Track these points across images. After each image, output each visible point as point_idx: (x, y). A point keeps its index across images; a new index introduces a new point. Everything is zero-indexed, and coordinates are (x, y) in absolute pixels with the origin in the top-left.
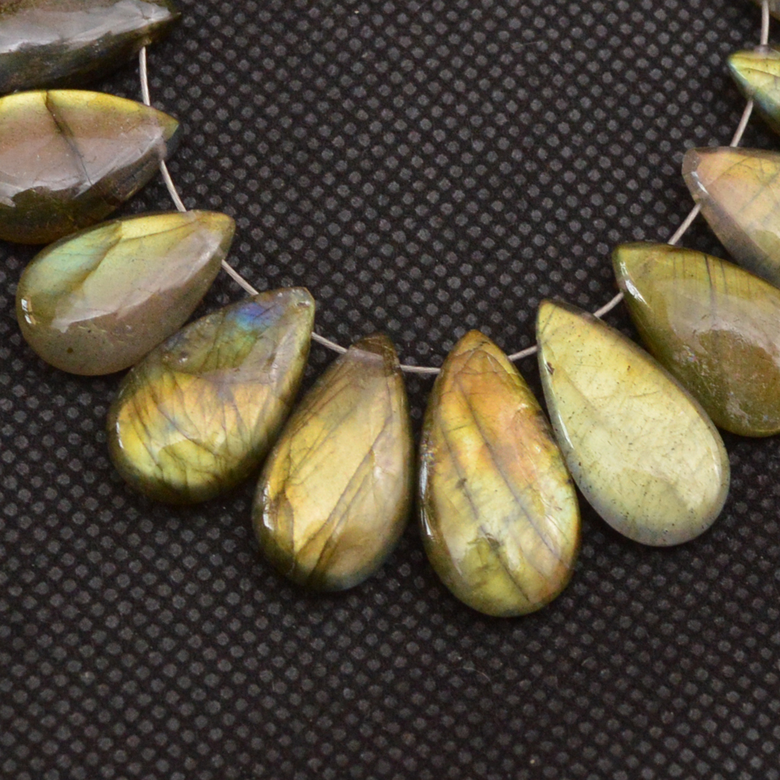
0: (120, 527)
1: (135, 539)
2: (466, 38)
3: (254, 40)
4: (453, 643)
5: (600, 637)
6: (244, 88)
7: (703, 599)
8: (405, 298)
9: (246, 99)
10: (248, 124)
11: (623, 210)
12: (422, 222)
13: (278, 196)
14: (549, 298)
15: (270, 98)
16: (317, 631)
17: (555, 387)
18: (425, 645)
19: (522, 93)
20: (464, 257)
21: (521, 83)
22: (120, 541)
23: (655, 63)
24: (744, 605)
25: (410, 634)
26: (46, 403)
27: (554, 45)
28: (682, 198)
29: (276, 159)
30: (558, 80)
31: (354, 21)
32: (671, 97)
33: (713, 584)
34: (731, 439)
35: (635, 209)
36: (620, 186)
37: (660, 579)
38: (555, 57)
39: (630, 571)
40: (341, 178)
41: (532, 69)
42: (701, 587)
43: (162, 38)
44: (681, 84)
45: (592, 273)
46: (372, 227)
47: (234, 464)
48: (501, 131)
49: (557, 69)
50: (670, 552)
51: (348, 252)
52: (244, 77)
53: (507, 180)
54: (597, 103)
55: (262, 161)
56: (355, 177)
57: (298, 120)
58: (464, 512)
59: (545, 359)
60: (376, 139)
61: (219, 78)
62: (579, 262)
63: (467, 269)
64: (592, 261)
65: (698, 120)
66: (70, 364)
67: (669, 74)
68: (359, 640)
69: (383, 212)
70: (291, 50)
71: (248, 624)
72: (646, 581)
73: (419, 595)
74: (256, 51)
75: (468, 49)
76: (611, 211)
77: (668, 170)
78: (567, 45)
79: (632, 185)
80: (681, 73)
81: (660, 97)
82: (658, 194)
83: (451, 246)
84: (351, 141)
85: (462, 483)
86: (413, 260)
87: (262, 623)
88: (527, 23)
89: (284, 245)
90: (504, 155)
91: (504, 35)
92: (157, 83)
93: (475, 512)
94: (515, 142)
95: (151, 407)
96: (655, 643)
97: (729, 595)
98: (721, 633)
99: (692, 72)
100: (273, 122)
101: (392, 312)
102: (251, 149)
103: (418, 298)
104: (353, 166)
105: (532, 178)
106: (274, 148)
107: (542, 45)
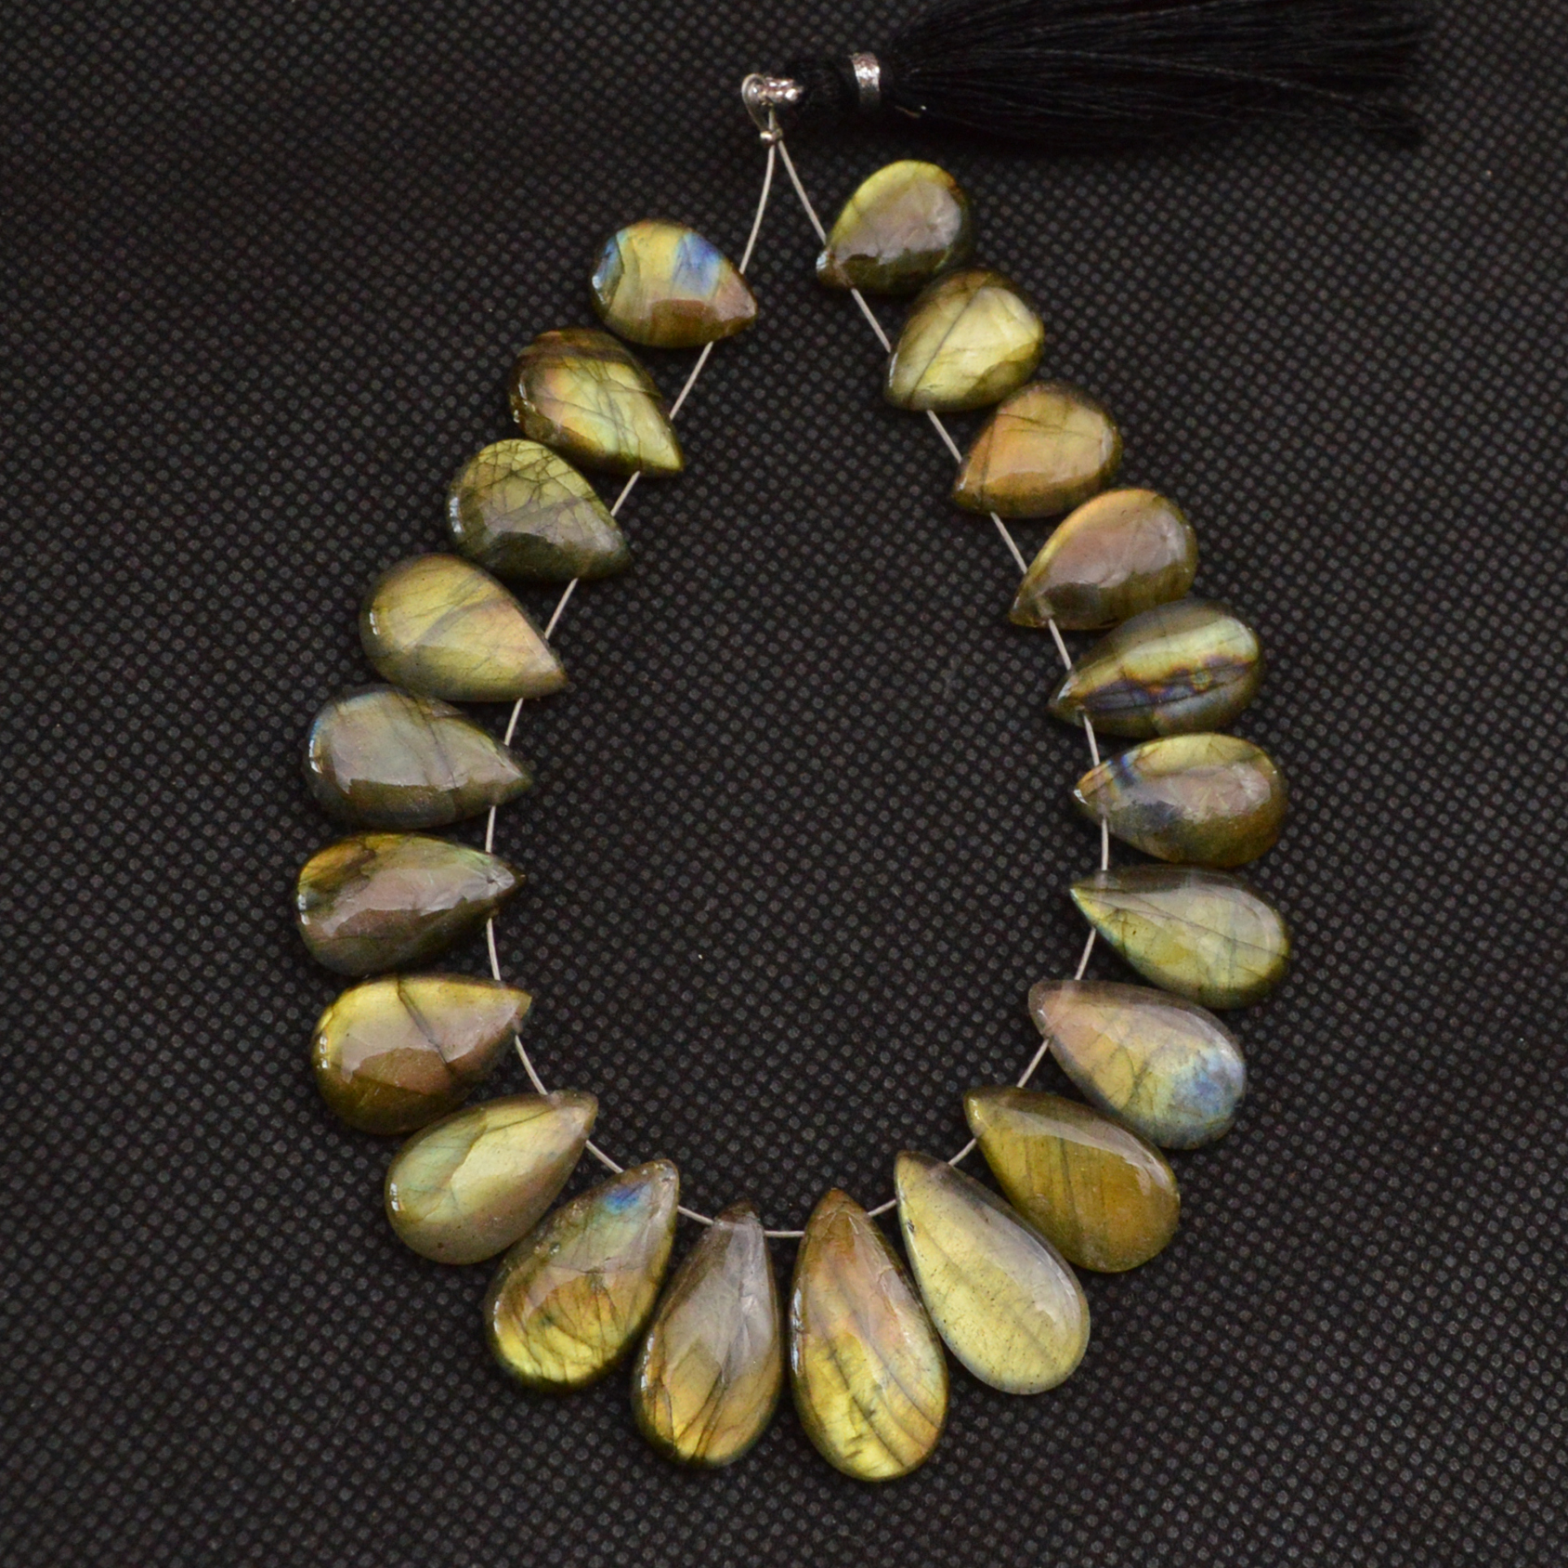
0: (496, 1414)
1: (512, 1424)
2: (808, 877)
3: (598, 893)
4: (827, 1507)
5: (967, 1492)
6: (591, 947)
7: (1065, 1446)
8: (761, 1155)
9: (594, 958)
10: (597, 983)
11: (969, 1045)
12: (774, 1073)
13: (631, 1058)
14: (905, 1151)
15: (618, 955)
16: (694, 1504)
17: (916, 1244)
18: (800, 1511)
19: (865, 932)
20: (817, 1108)
21: (864, 920)
22: (498, 1427)
23: (994, 889)
24: (1104, 1450)
25: (785, 1501)
26: (415, 1291)
27: (895, 879)
28: (1030, 1034)
29: (627, 1019)
30: (900, 914)
31: (696, 866)
32: (1011, 924)
33: (1073, 1429)
34: (1085, 1276)
35: (982, 1043)
36: (966, 1020)
37: (1022, 1427)
38: (896, 891)
39: (995, 1421)
40: (692, 1035)
41: (873, 905)
42: (1062, 1433)
43: (508, 905)
44: (1021, 909)
45: (942, 1113)
46: (725, 1083)
47: (611, 1354)
48: (847, 974)
49: (899, 902)
50: (1031, 1399)
51: (703, 1111)
52: (590, 934)
53: (855, 1024)
54: (939, 934)
55: (614, 1021)
56: (705, 1033)
57: (645, 975)
58: (836, 1382)
59: (905, 1215)
61: (565, 937)
62: (929, 1103)
63: (820, 1120)
64: (941, 1101)
65: (1039, 945)
66: (443, 1256)
67: (1007, 899)
68: (735, 1510)
69: (736, 1067)
70: (635, 902)
71: (627, 1503)
72: (1009, 1430)
73: (793, 1458)
74: (600, 905)
75: (810, 889)
76: (958, 1046)
77: (1012, 1000)
78: (907, 876)
79: (977, 1018)
80: (1019, 897)
81: (1000, 925)
82: (1004, 1026)
83: (803, 1097)
84: (700, 996)
85: (833, 1355)
86: (767, 1116)
87: (640, 1501)
88: (867, 856)
89: (639, 1108)
90: (851, 998)
91: (844, 871)
93: (846, 1384)
94: (862, 984)
95: (524, 1299)
96: (1020, 1496)
97: (1089, 1440)
98: (1084, 1481)
99: (1031, 895)
100: (621, 980)
101: (750, 1171)
102: (601, 1010)
103: (773, 1153)
104: (703, 1021)
105: (879, 1020)
106: (624, 1007)
107: (883, 879)
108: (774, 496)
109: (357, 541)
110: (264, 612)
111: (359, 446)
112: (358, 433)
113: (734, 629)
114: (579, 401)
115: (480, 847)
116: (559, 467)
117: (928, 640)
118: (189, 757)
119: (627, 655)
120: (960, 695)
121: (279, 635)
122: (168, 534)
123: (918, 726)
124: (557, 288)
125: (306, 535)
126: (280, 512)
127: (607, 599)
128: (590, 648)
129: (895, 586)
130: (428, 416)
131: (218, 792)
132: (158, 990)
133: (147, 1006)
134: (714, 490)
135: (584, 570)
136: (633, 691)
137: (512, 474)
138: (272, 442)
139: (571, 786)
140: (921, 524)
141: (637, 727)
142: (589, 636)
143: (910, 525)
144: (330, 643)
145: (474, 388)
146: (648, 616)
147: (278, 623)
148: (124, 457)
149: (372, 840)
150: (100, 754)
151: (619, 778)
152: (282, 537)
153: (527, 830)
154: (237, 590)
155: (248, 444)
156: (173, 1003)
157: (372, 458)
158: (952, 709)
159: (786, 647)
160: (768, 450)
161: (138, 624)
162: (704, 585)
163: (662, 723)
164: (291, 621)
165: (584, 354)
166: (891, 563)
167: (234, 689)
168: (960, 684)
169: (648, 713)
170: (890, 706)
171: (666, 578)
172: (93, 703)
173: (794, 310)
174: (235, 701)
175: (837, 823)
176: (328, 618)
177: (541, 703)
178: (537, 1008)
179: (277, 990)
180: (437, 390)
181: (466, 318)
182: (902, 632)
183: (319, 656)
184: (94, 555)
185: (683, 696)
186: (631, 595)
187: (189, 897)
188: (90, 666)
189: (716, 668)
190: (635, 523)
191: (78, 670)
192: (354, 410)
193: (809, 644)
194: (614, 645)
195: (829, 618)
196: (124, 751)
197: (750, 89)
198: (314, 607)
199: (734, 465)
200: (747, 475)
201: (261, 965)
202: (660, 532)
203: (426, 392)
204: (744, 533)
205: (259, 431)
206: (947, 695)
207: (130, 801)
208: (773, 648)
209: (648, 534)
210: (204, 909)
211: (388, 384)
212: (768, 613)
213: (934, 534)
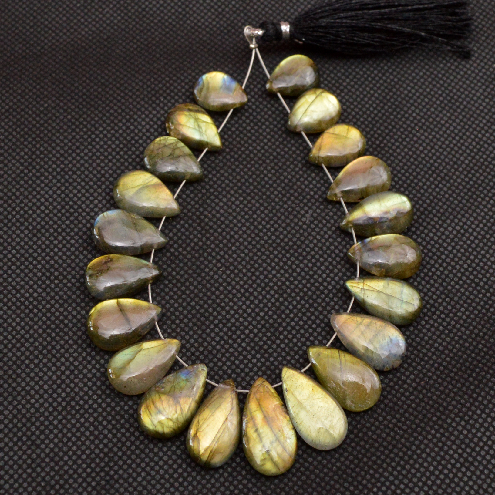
0: (142, 446)
1: (147, 451)
2: (258, 277)
3: (187, 280)
4: (254, 485)
5: (304, 482)
6: (184, 296)
7: (339, 469)
8: (238, 367)
9: (184, 300)
10: (185, 308)
11: (311, 335)
12: (243, 340)
13: (195, 332)
14: (286, 365)
15: (192, 299)
16: (208, 481)
17: (288, 396)
18: (245, 486)
19: (276, 296)
20: (257, 352)
21: (276, 292)
22: (142, 451)
23: (321, 284)
24: (353, 470)
25: (240, 482)
26: (117, 404)
27: (287, 279)
28: (331, 330)
29: (194, 320)
30: (289, 291)
31: (220, 273)
32: (327, 296)
33: (343, 463)
34: (348, 413)
35: (315, 334)
36: (310, 327)
37: (325, 462)
38: (288, 283)
39: (315, 459)
40: (216, 326)
41: (280, 287)
42: (338, 464)
43: (156, 280)
44: (330, 291)
45: (301, 357)
46: (226, 342)
47: (180, 425)
48: (270, 309)
49: (288, 287)
50: (328, 452)
51: (218, 351)
52: (184, 293)
53: (272, 325)
54: (302, 298)
55: (190, 320)
56: (221, 325)
57: (201, 307)
58: (257, 440)
59: (285, 386)
60: (228, 312)
61: (175, 293)
62: (296, 353)
63: (258, 356)
64: (301, 352)
65: (336, 303)
66: (126, 391)
67: (326, 288)
68: (223, 484)
69: (230, 337)
70: (199, 283)
71: (185, 479)
72: (320, 462)
73: (243, 468)
74: (188, 284)
75: (258, 281)
76: (307, 335)
77: (326, 320)
78: (291, 279)
79: (314, 326)
80: (330, 287)
81: (323, 296)
82: (323, 329)
83: (253, 348)
84: (219, 314)
85: (257, 430)
86: (240, 353)
87: (190, 479)
88: (278, 272)
89: (197, 349)
90: (271, 317)
91: (270, 276)
92: (154, 295)
93: (261, 440)
94: (275, 313)
95: (152, 406)
96: (323, 484)
97: (348, 467)
98: (345, 480)
99: (334, 287)
100: (193, 307)
101: (233, 371)
102: (186, 317)
103: (242, 366)
104: (220, 321)
105: (280, 324)
106: (194, 316)
107: (283, 279)
108: (252, 159)
109: (114, 167)
110: (83, 187)
111: (117, 139)
112: (117, 135)
113: (237, 199)
114: (188, 124)
115: (148, 260)
117: (302, 205)
118: (56, 230)
119: (201, 206)
120: (312, 222)
121: (87, 195)
122: (54, 162)
123: (297, 231)
124: (184, 94)
125: (98, 165)
126: (90, 158)
127: (195, 189)
128: (189, 204)
129: (291, 188)
130: (140, 131)
131: (64, 242)
132: (40, 302)
133: (35, 307)
134: (232, 157)
135: (188, 177)
136: (202, 217)
137: (165, 146)
138: (89, 137)
139: (180, 246)
140: (301, 169)
141: (203, 228)
142: (188, 200)
143: (297, 169)
144: (104, 198)
145: (155, 123)
146: (208, 194)
147: (87, 191)
148: (42, 139)
149: (111, 256)
150: (27, 228)
151: (196, 244)
152: (90, 165)
153: (165, 259)
154: (75, 180)
155: (82, 137)
156: (44, 307)
157: (121, 143)
158: (309, 226)
159: (254, 205)
160: (250, 145)
161: (42, 189)
162: (227, 185)
163: (211, 227)
164: (92, 191)
165: (190, 110)
166: (290, 180)
167: (72, 210)
168: (312, 219)
169: (207, 224)
170: (288, 225)
171: (215, 183)
172: (26, 212)
173: (261, 103)
174: (72, 214)
175: (269, 261)
176: (104, 190)
177: (172, 219)
178: (162, 312)
179: (78, 305)
180: (143, 123)
181: (154, 102)
182: (293, 202)
183: (100, 202)
184: (30, 168)
185: (218, 219)
186: (203, 187)
187: (52, 274)
188: (26, 201)
189: (230, 211)
190: (206, 166)
191: (22, 202)
192: (116, 128)
193: (261, 205)
194: (197, 203)
195: (269, 197)
196: (35, 227)
197: (247, 31)
198: (99, 187)
199: (239, 149)
200: (243, 152)
201: (74, 296)
202: (214, 169)
203: (140, 124)
204: (242, 170)
205: (85, 133)
206: (307, 222)
207: (35, 243)
208: (250, 205)
209: (210, 169)
210: (56, 278)
211: (128, 121)
212: (248, 195)
213: (305, 172)
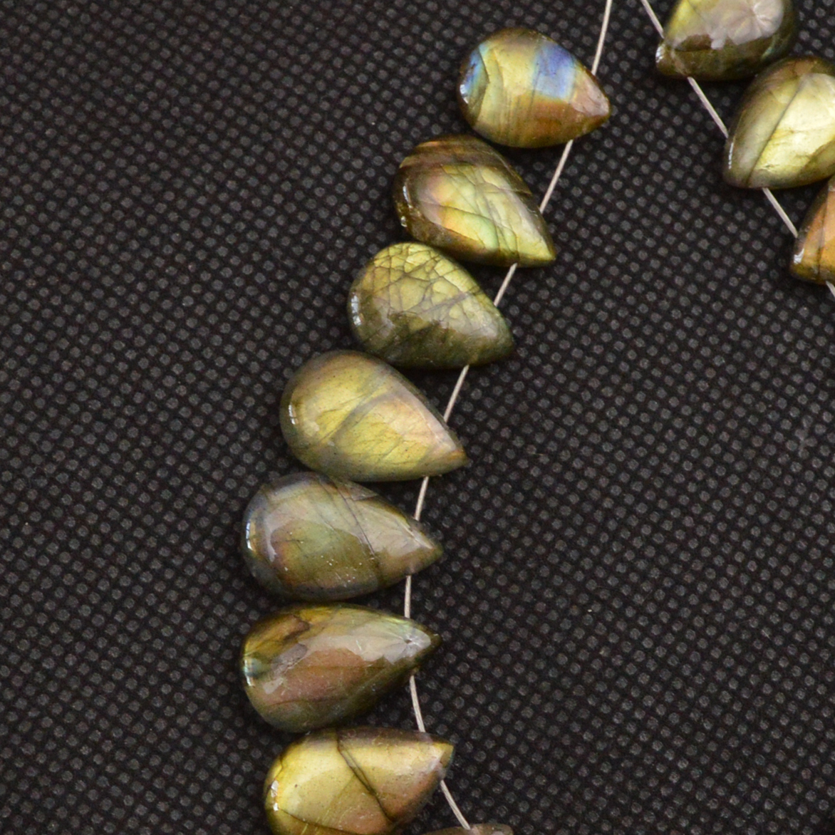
2: (688, 624)
3: (504, 648)
6: (501, 695)
9: (504, 706)
10: (508, 728)
12: (667, 801)
13: (542, 792)
15: (525, 702)
19: (741, 671)
21: (739, 660)
27: (764, 622)
29: (536, 758)
30: (771, 654)
31: (588, 619)
38: (766, 633)
40: (594, 769)
41: (747, 646)
43: (427, 662)
45: (817, 830)
46: (626, 812)
48: (727, 709)
49: (769, 644)
52: (500, 684)
53: (736, 754)
54: (806, 670)
55: (525, 761)
56: (606, 768)
57: (550, 719)
60: (620, 730)
61: (478, 687)
64: (815, 819)
70: (537, 654)
74: (507, 659)
75: (690, 635)
76: (827, 769)
78: (775, 619)
84: (599, 735)
88: (739, 603)
91: (719, 618)
92: (426, 698)
100: (530, 724)
102: (513, 751)
104: (603, 757)
105: (757, 749)
106: (533, 747)
107: (754, 624)
108: (636, 278)
109: (271, 342)
110: (196, 411)
111: (267, 255)
112: (265, 244)
113: (609, 402)
114: (460, 204)
115: (398, 612)
116: (445, 267)
117: (782, 403)
118: (141, 545)
119: (515, 431)
120: (813, 452)
121: (210, 431)
122: (108, 347)
123: (778, 483)
124: (430, 98)
125: (227, 339)
126: (202, 321)
127: (495, 381)
128: (482, 427)
129: (749, 355)
130: (325, 225)
131: (169, 575)
132: (131, 753)
133: (122, 768)
134: (582, 276)
135: (475, 358)
136: (523, 464)
137: (406, 275)
138: (191, 258)
139: (474, 552)
140: (769, 297)
141: (529, 496)
142: (480, 416)
143: (759, 298)
144: (255, 435)
145: (364, 196)
146: (532, 395)
147: (208, 420)
148: (63, 279)
149: (305, 614)
150: (64, 547)
151: (516, 543)
152: (206, 343)
153: (438, 593)
154: (171, 393)
155: (170, 261)
156: (144, 763)
157: (279, 266)
158: (806, 465)
159: (655, 416)
160: (628, 236)
161: (88, 429)
162: (580, 364)
163: (550, 492)
164: (220, 418)
165: (461, 162)
166: (745, 333)
167: (175, 482)
168: (812, 443)
169: (537, 482)
170: (752, 466)
171: (545, 359)
172: (55, 502)
173: (643, 105)
174: (176, 492)
175: (711, 574)
176: (252, 413)
177: (443, 479)
178: (458, 753)
179: (232, 747)
180: (332, 201)
181: (352, 133)
182: (758, 397)
183: (246, 447)
184: (45, 369)
185: (567, 466)
186: (516, 376)
187: (151, 668)
188: (50, 469)
189: (595, 439)
190: (514, 311)
191: (40, 474)
192: (260, 223)
193: (676, 412)
194: (503, 422)
195: (692, 388)
196: (85, 543)
198: (239, 404)
199: (599, 251)
200: (611, 260)
201: (217, 726)
202: (537, 317)
203: (322, 203)
204: (612, 314)
205: (179, 248)
206: (801, 453)
207: (93, 587)
208: (644, 418)
209: (527, 319)
210: (164, 678)
211: (288, 197)
212: (638, 386)
213: (781, 305)
